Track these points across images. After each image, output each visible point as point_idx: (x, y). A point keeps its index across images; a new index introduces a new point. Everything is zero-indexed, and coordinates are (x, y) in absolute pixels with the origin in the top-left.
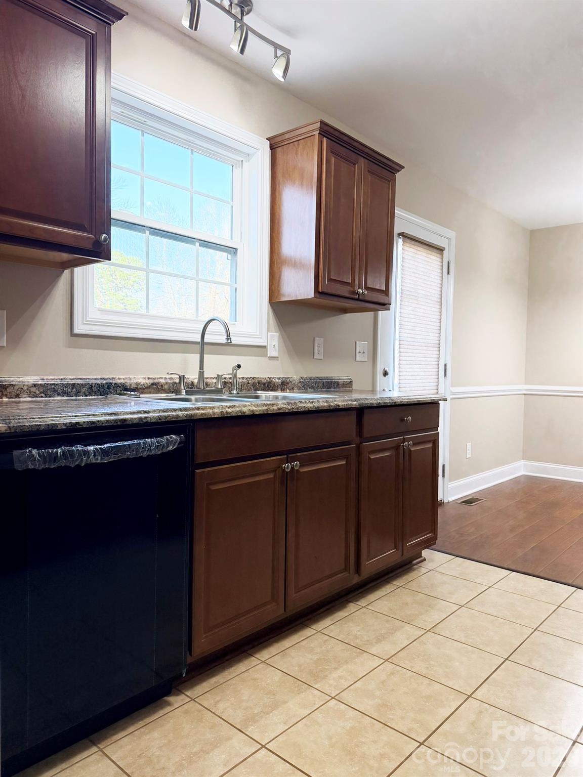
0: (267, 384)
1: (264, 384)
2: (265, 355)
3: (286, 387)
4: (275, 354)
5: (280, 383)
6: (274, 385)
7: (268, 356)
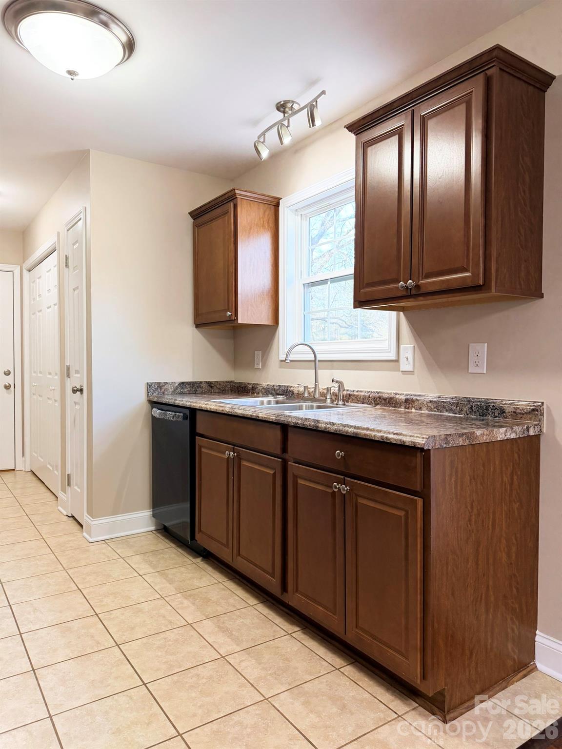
0: (388, 400)
1: (385, 399)
2: (397, 369)
3: (411, 405)
4: (409, 368)
5: (404, 401)
6: (396, 402)
7: (401, 370)
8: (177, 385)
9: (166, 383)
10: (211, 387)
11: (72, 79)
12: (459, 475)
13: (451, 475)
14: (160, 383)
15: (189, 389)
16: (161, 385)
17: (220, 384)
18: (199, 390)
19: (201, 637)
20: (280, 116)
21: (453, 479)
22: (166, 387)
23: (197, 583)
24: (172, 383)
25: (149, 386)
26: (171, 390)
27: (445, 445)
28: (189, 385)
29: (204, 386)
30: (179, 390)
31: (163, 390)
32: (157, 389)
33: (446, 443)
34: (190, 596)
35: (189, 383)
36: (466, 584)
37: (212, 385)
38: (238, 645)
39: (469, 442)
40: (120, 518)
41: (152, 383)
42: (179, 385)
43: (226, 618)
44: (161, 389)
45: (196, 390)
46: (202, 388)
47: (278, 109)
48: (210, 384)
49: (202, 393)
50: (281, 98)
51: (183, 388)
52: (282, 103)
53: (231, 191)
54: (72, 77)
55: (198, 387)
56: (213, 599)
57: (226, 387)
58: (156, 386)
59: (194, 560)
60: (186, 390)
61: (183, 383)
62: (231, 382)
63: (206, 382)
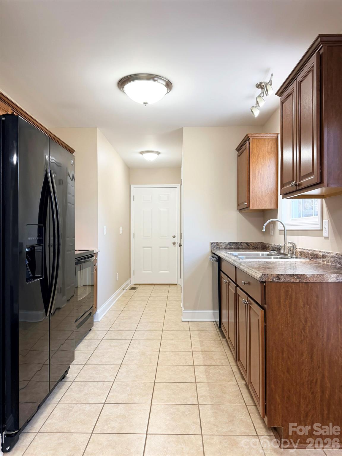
3: (325, 259)
4: (327, 235)
7: (323, 236)
8: (227, 244)
9: (221, 243)
10: (248, 245)
11: (145, 106)
12: (293, 300)
13: (286, 299)
14: (217, 242)
15: (234, 246)
16: (218, 243)
17: (254, 244)
18: (240, 247)
19: (194, 372)
20: (260, 91)
21: (287, 302)
22: (221, 244)
23: (214, 349)
24: (224, 242)
25: (212, 244)
26: (224, 246)
27: (277, 280)
28: (234, 244)
29: (244, 245)
30: (228, 246)
31: (219, 246)
32: (216, 245)
33: (277, 279)
34: (205, 354)
35: (234, 243)
36: (301, 369)
37: (249, 244)
38: (207, 380)
39: (300, 280)
40: (197, 311)
41: (213, 242)
42: (228, 244)
43: (213, 368)
44: (218, 245)
45: (239, 247)
46: (242, 246)
47: (257, 87)
48: (247, 244)
49: (242, 249)
50: (258, 82)
51: (230, 246)
52: (259, 84)
53: (246, 135)
54: (145, 105)
55: (240, 245)
56: (214, 358)
57: (258, 245)
58: (215, 244)
59: (222, 339)
60: (233, 247)
61: (231, 243)
62: (262, 243)
63: (245, 243)
